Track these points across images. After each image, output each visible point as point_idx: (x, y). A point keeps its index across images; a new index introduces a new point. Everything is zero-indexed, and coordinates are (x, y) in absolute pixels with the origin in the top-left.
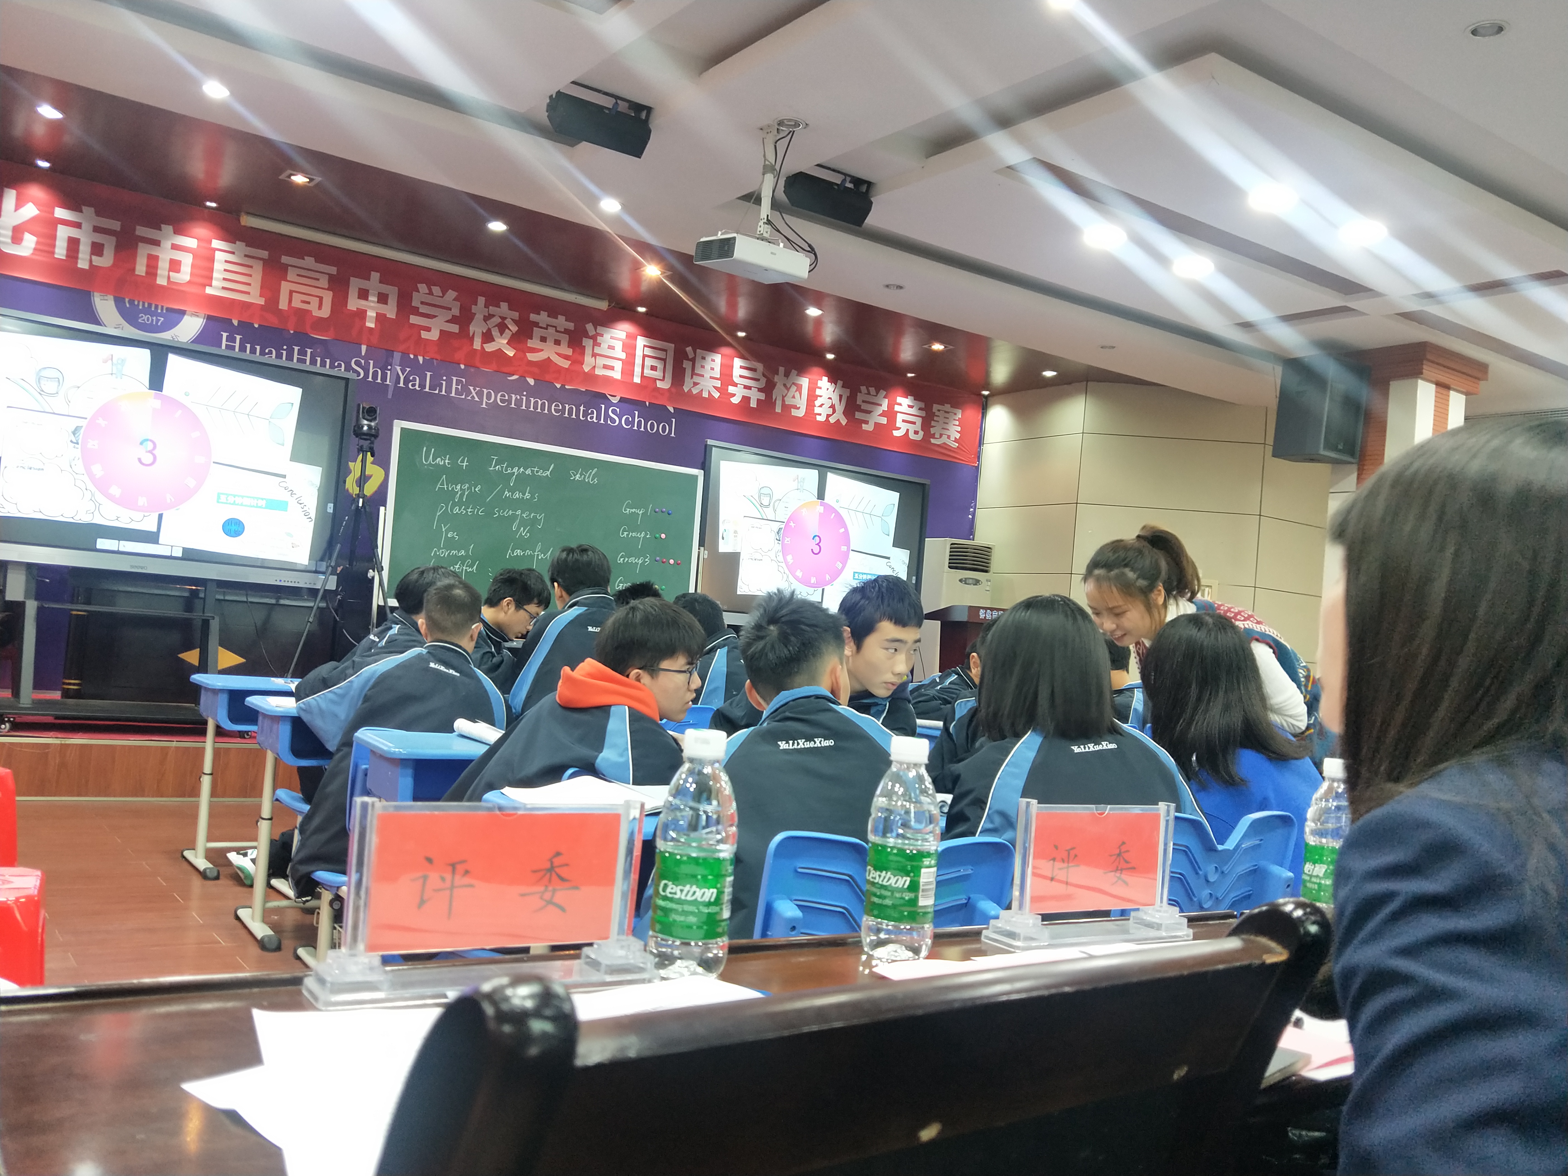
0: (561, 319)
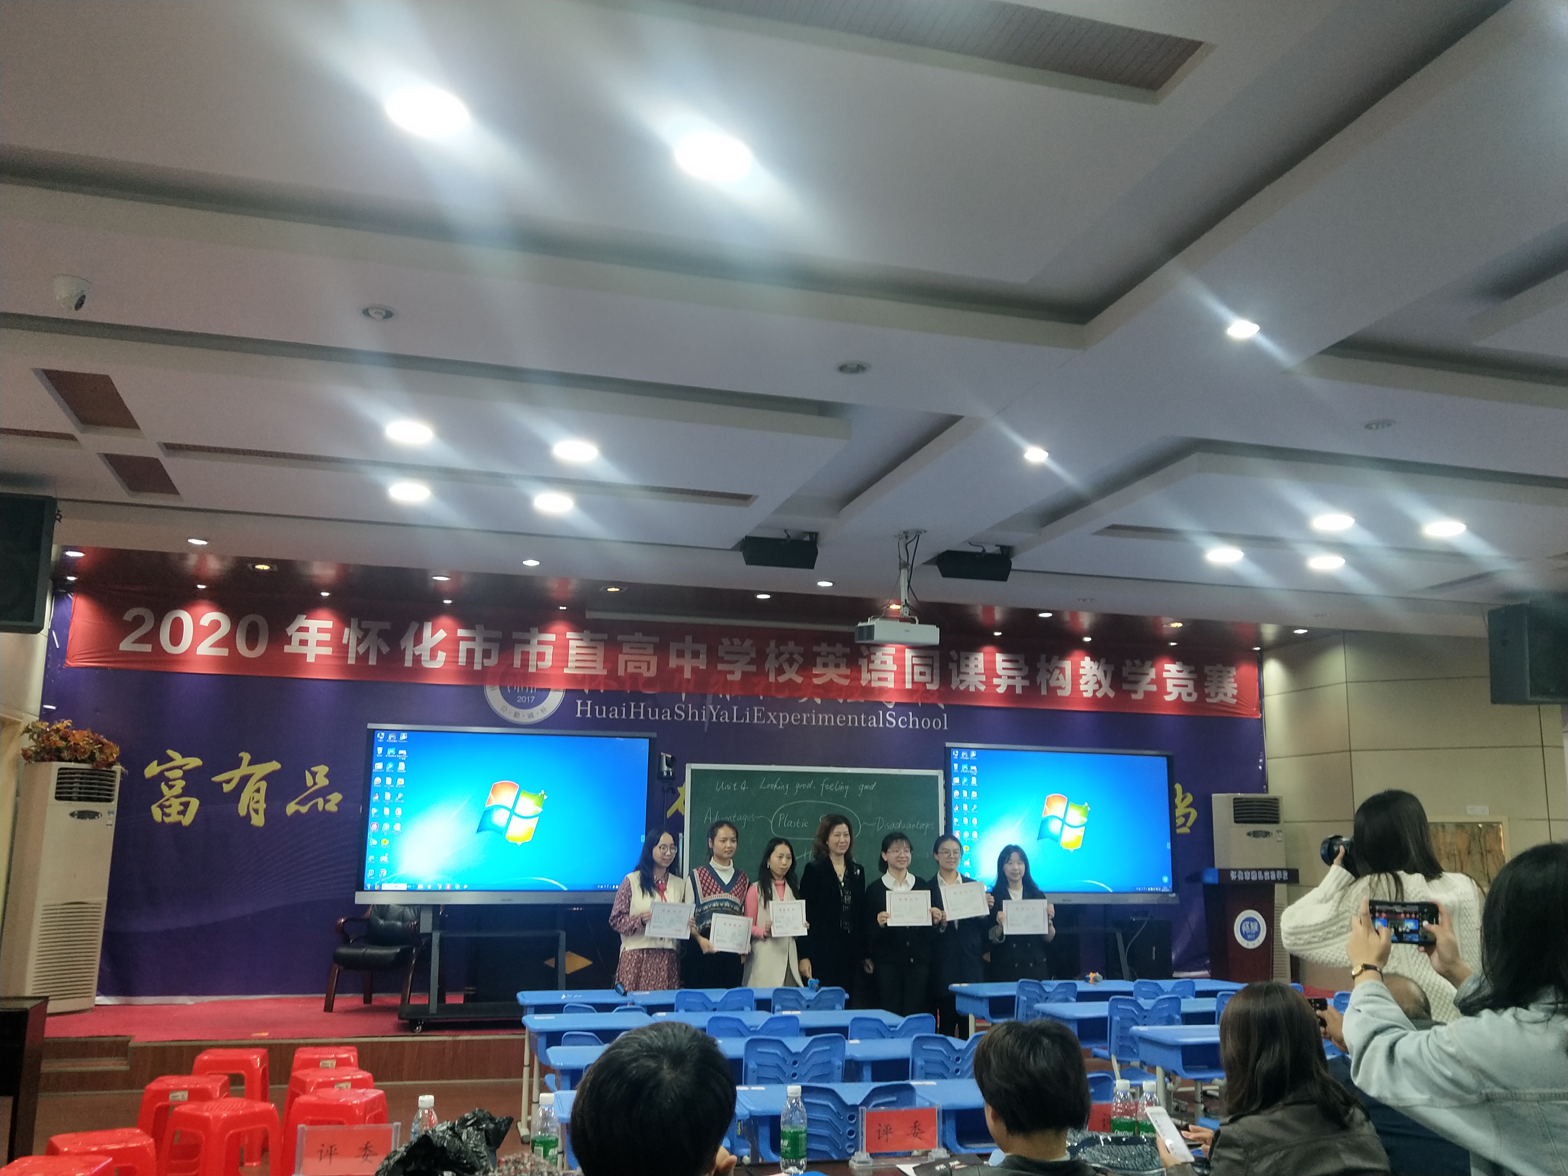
0: (839, 647)
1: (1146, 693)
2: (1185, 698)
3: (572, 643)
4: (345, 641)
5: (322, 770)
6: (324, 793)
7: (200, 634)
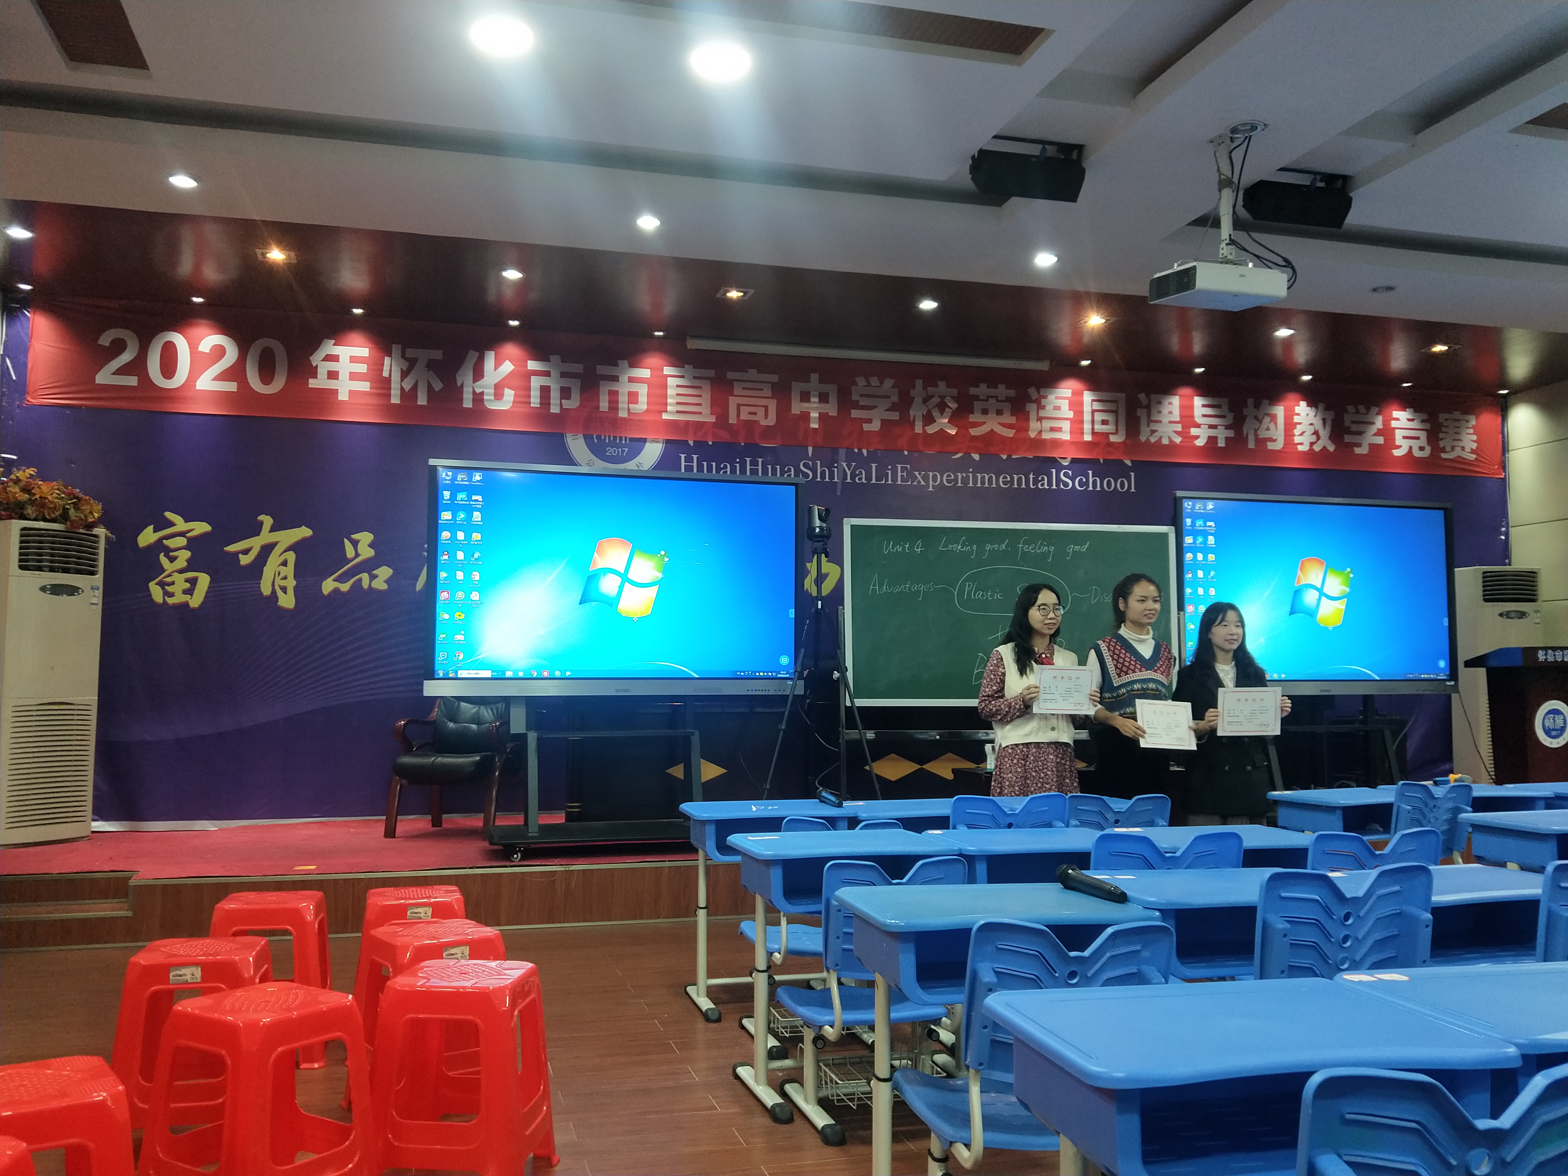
0: (1002, 388)
1: (1372, 446)
2: (1417, 453)
3: (671, 382)
4: (386, 374)
5: (365, 538)
6: (369, 566)
7: (199, 363)
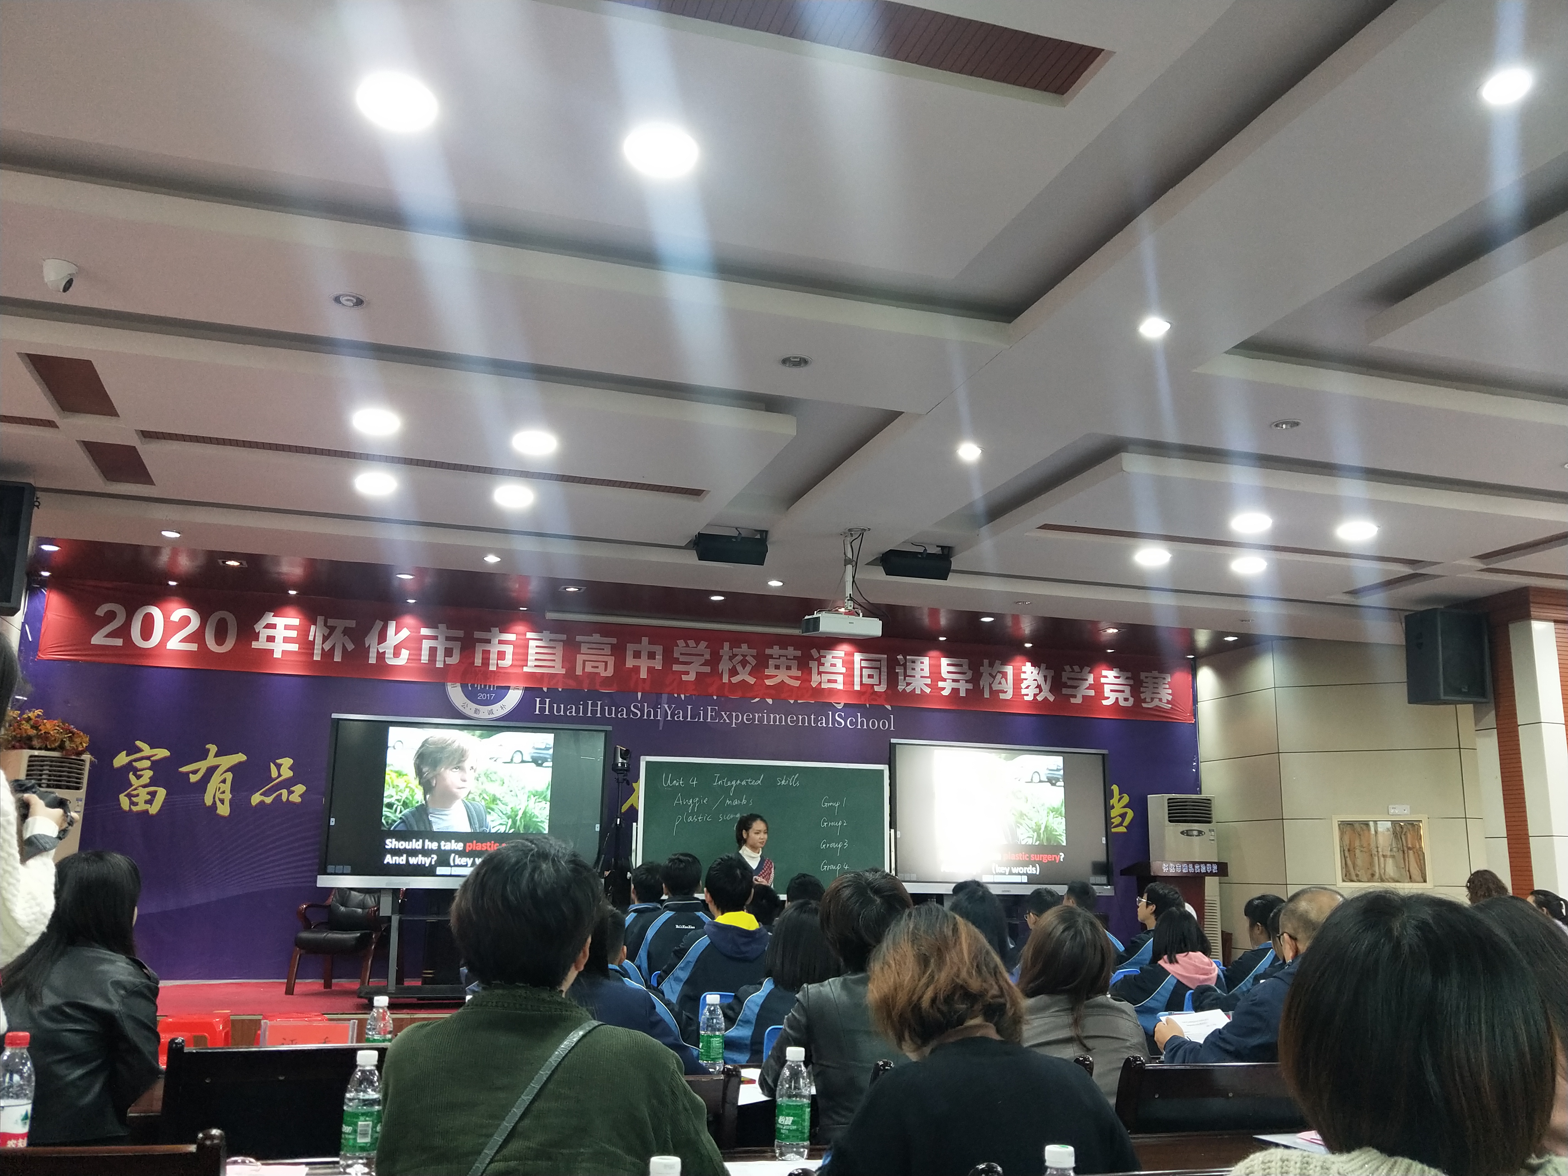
0: (791, 649)
1: (1085, 697)
2: (1122, 703)
3: (532, 644)
4: (311, 638)
5: (287, 762)
6: (288, 784)
7: (170, 629)
